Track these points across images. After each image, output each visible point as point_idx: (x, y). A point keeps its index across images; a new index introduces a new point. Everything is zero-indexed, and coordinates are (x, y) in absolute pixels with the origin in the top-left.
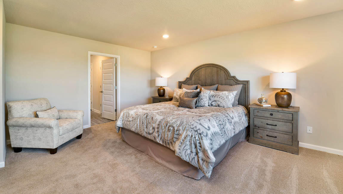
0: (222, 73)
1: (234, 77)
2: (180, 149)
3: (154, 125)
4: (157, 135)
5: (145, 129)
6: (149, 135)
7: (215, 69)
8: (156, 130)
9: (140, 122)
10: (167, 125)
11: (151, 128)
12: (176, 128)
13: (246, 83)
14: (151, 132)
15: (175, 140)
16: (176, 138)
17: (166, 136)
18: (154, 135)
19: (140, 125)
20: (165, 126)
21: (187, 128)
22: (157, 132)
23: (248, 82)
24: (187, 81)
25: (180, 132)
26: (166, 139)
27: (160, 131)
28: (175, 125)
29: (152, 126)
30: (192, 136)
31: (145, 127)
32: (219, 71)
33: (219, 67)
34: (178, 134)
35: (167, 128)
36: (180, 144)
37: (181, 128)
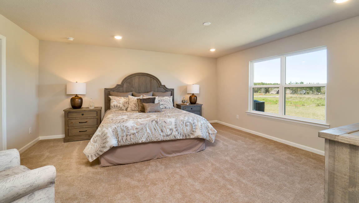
0: (154, 82)
1: (164, 86)
2: (202, 133)
3: (170, 127)
4: (177, 133)
5: (162, 134)
6: (167, 137)
7: (149, 78)
8: (175, 130)
9: (151, 130)
10: (183, 123)
11: (168, 130)
12: (192, 122)
13: (172, 90)
14: (169, 133)
15: (194, 130)
16: (195, 129)
17: (185, 130)
18: (174, 134)
19: (152, 133)
20: (182, 123)
21: (199, 120)
22: (176, 131)
23: (173, 90)
24: (117, 88)
25: (196, 124)
26: (186, 133)
27: (179, 129)
28: (190, 121)
29: (168, 128)
30: (204, 123)
31: (160, 132)
32: (152, 80)
33: (153, 77)
34: (195, 126)
35: (184, 124)
36: (201, 130)
37: (195, 121)
